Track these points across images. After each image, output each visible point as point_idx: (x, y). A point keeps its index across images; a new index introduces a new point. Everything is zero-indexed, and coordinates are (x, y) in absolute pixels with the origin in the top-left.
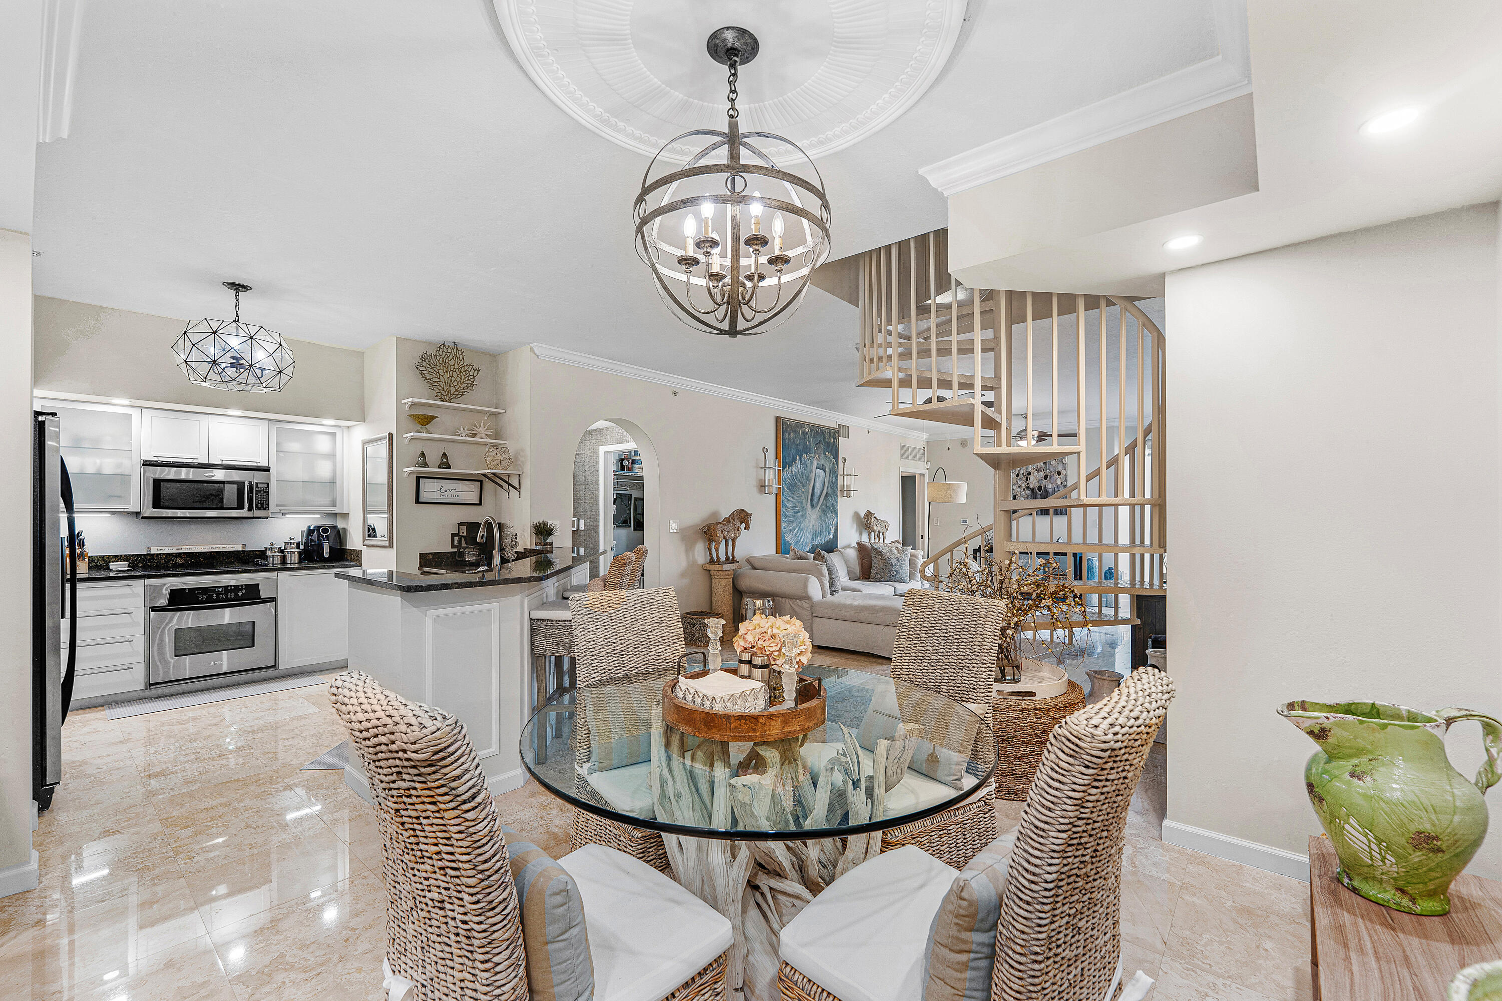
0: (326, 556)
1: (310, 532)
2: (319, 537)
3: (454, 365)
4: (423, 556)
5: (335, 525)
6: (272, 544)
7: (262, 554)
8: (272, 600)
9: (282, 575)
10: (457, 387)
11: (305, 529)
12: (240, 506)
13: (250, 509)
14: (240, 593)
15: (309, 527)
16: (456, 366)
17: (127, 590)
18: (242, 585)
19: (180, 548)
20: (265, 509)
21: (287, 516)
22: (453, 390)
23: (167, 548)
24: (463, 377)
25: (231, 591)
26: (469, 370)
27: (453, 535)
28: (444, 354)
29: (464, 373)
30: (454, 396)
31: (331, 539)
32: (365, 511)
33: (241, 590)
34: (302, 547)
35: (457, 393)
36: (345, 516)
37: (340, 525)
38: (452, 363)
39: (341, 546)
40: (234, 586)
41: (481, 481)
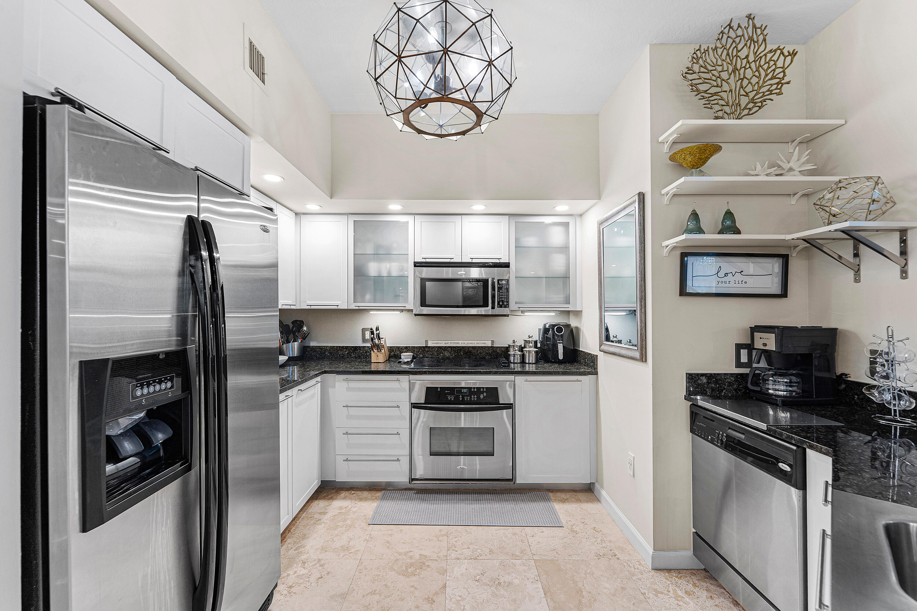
0: (561, 357)
1: (546, 331)
2: (553, 335)
3: (747, 57)
4: (692, 378)
5: (568, 323)
6: (514, 342)
7: (505, 352)
8: (509, 406)
9: (519, 379)
10: (751, 95)
11: (542, 327)
12: (486, 305)
13: (493, 308)
14: (482, 396)
15: (545, 325)
16: (751, 58)
17: (396, 385)
18: (483, 388)
19: (447, 342)
20: (505, 307)
21: (526, 314)
22: (744, 101)
23: (439, 342)
24: (763, 73)
25: (474, 393)
26: (775, 58)
27: (739, 347)
28: (730, 41)
29: (766, 67)
30: (746, 112)
31: (565, 338)
32: (602, 308)
33: (483, 392)
34: (539, 345)
35: (751, 105)
36: (578, 313)
37: (573, 323)
38: (743, 54)
39: (574, 347)
40: (477, 388)
41: (785, 258)
